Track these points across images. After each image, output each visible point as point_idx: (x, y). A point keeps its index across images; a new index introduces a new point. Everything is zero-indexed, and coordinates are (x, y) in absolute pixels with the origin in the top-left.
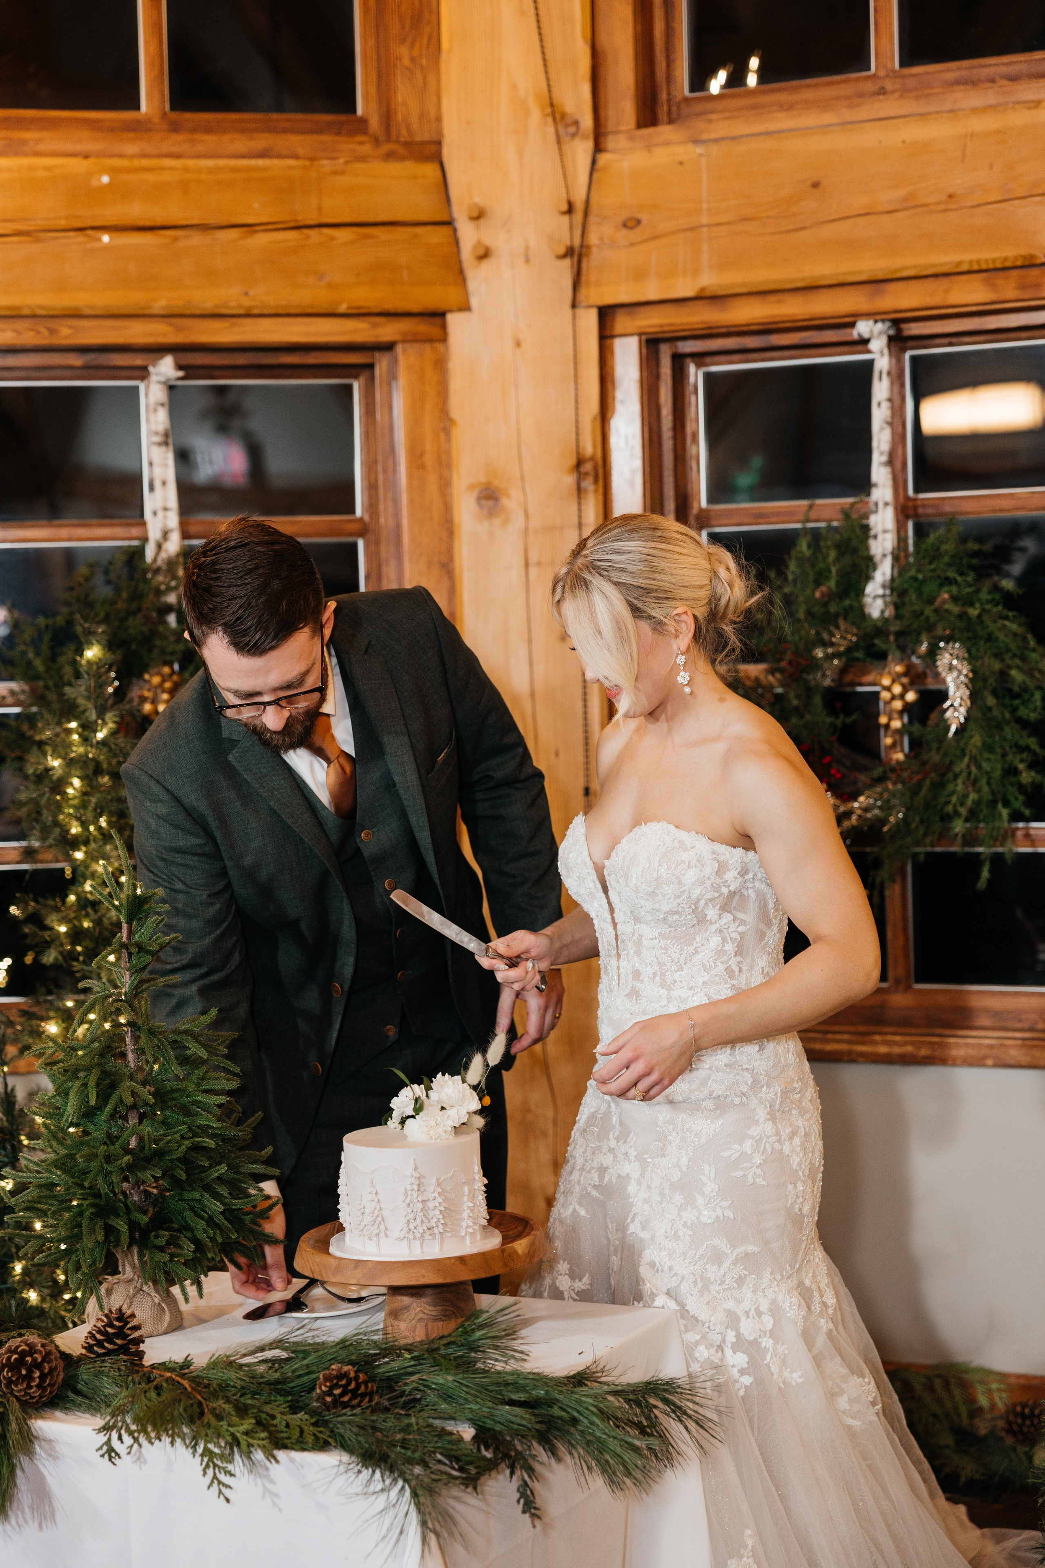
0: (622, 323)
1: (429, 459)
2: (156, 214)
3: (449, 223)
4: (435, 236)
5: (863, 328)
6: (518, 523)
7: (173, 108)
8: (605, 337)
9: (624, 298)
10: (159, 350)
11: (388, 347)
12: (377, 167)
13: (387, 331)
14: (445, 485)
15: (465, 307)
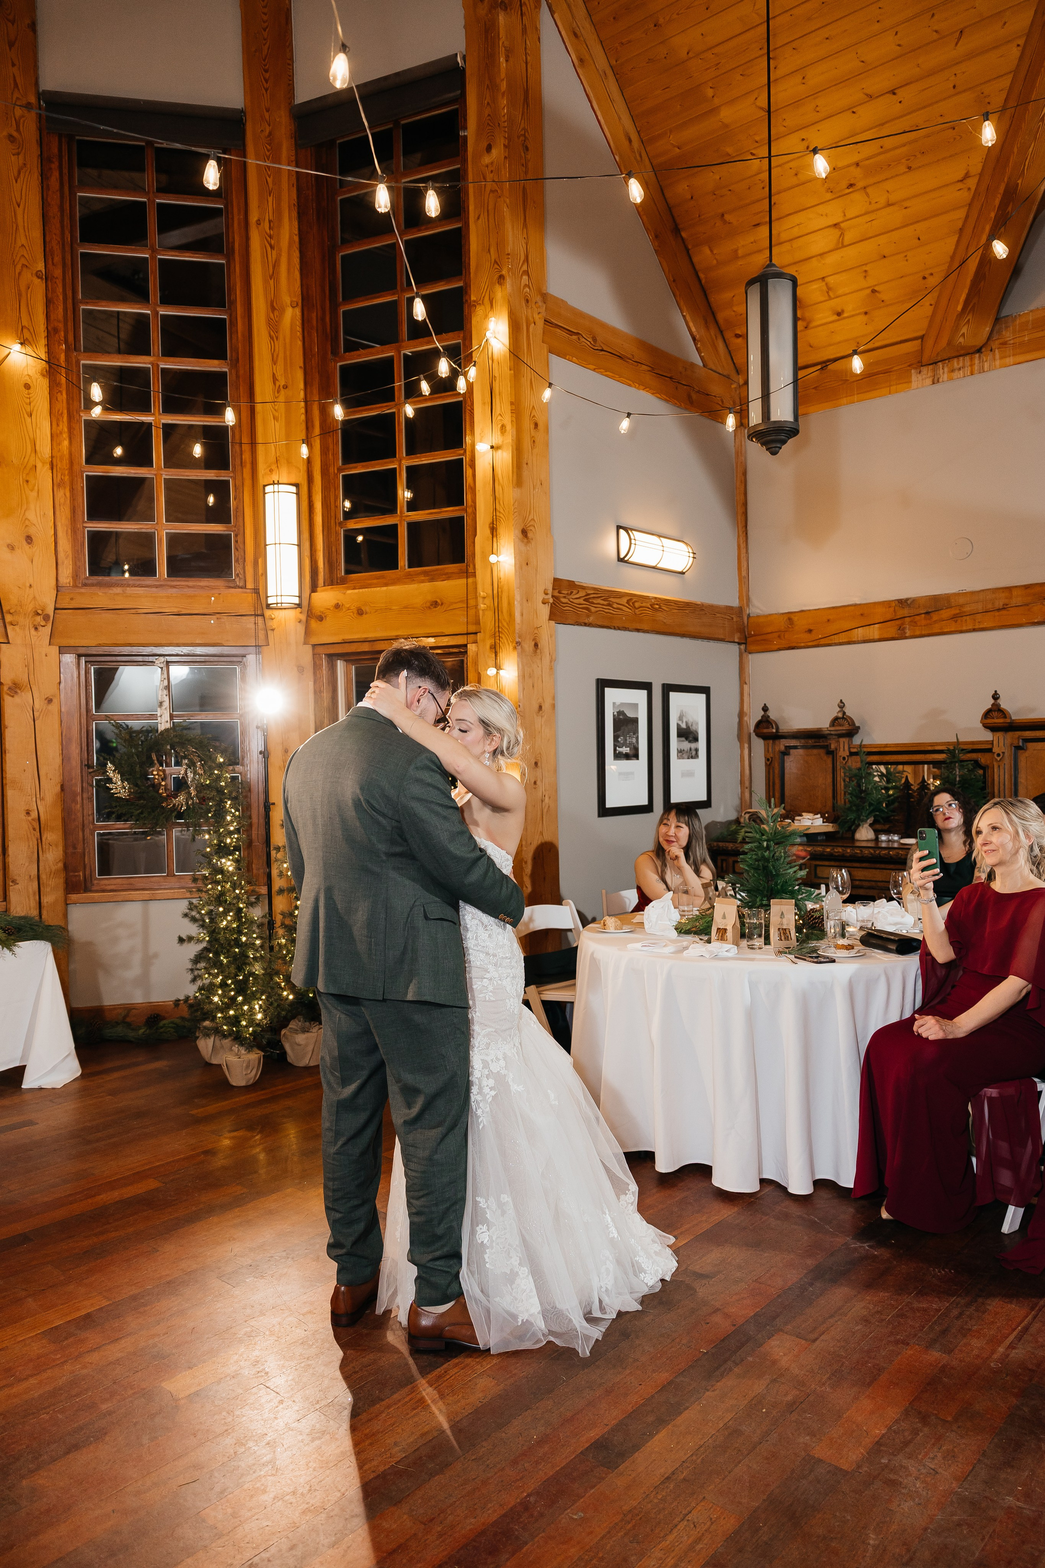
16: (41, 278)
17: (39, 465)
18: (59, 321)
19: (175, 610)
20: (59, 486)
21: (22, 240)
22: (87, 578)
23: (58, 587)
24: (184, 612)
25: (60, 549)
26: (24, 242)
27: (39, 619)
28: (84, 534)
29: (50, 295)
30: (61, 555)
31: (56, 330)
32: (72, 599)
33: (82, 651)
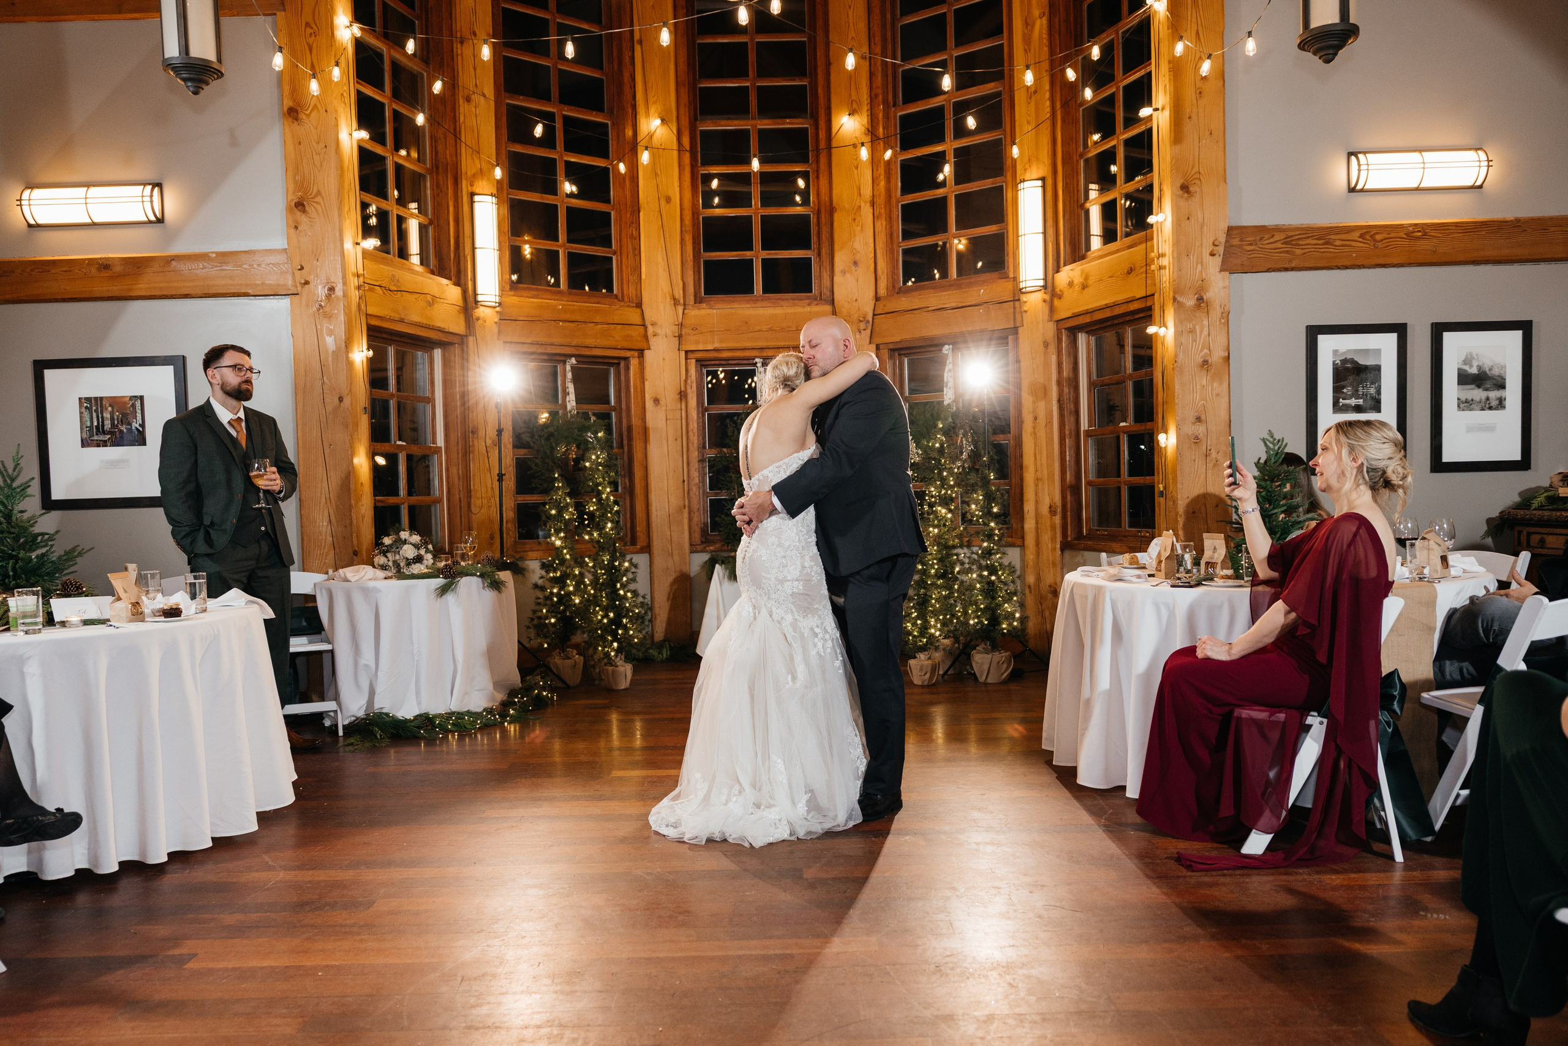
0: (690, 355)
1: (639, 390)
2: (573, 318)
3: (644, 325)
4: (641, 329)
5: (757, 360)
6: (664, 408)
7: (569, 288)
8: (686, 359)
9: (692, 349)
10: (570, 356)
11: (626, 359)
12: (626, 309)
13: (628, 354)
14: (644, 397)
15: (649, 349)
16: (866, 58)
17: (863, 205)
18: (878, 88)
19: (954, 305)
20: (878, 218)
21: (852, 34)
22: (900, 288)
23: (877, 299)
24: (960, 305)
25: (879, 267)
26: (853, 35)
27: (862, 326)
28: (898, 252)
29: (873, 69)
30: (879, 272)
31: (876, 96)
32: (884, 306)
33: (891, 346)
